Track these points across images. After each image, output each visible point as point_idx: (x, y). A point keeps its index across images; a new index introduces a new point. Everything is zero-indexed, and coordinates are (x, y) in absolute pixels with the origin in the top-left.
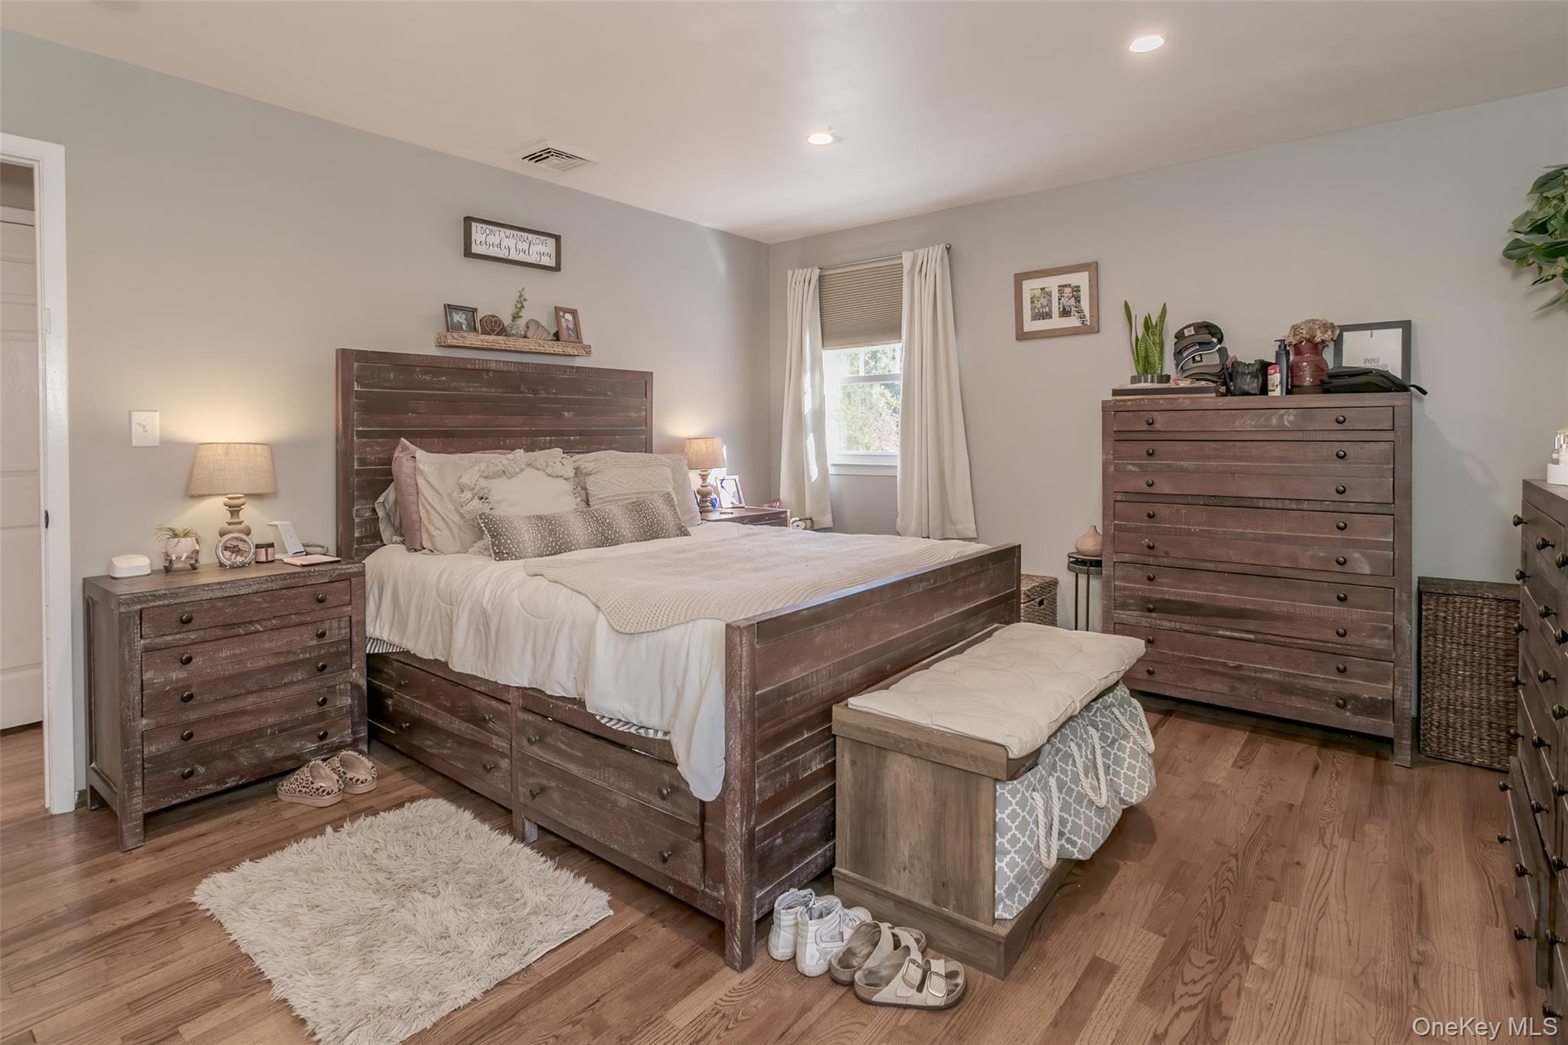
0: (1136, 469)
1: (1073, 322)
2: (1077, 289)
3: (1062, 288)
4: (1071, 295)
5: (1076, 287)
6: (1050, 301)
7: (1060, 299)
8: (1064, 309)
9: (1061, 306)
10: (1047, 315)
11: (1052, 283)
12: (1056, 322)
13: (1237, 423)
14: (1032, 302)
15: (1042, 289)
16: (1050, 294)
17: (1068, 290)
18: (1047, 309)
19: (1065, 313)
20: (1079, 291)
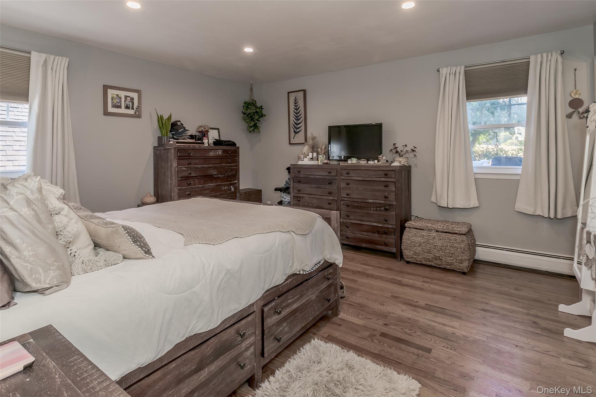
0: (185, 169)
1: (131, 112)
2: (132, 99)
3: (126, 97)
4: (130, 101)
5: (132, 98)
6: (121, 101)
7: (125, 101)
8: (127, 106)
9: (126, 104)
10: (120, 107)
11: (122, 94)
12: (123, 110)
13: (210, 154)
14: (112, 100)
15: (117, 95)
16: (121, 98)
17: (128, 98)
18: (119, 104)
19: (127, 107)
20: (134, 100)
